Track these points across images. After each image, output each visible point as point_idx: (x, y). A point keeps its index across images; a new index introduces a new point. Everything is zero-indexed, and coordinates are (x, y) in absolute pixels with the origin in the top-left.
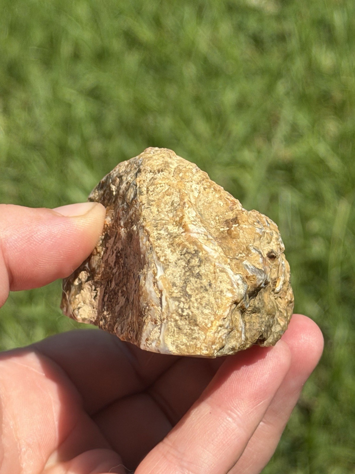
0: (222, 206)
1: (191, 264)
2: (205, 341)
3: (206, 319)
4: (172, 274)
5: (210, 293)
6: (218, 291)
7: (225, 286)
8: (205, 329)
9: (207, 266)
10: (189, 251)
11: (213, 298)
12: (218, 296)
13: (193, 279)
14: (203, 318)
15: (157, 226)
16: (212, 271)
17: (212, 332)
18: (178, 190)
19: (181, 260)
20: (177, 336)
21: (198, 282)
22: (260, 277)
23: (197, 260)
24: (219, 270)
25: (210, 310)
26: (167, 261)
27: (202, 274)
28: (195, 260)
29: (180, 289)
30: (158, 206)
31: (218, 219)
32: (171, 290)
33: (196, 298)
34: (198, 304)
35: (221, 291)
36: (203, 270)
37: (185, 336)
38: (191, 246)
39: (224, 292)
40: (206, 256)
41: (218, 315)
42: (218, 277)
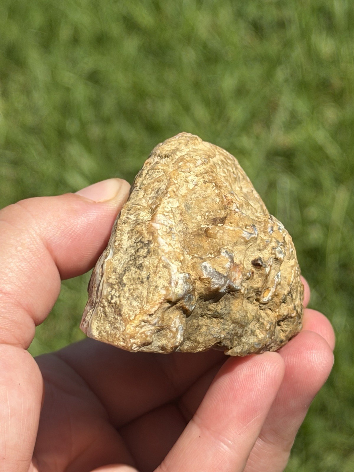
0: (217, 202)
1: (138, 254)
2: (124, 332)
3: (131, 311)
4: (119, 260)
5: (145, 286)
6: (153, 286)
7: (162, 283)
8: (126, 321)
9: (153, 259)
10: (143, 240)
11: (147, 291)
12: (151, 291)
13: (134, 269)
14: (129, 309)
15: (130, 210)
16: (155, 265)
17: (132, 326)
18: (168, 178)
19: (132, 248)
20: (102, 322)
21: (138, 272)
22: (216, 281)
23: (146, 250)
24: (163, 265)
25: (139, 302)
26: (120, 246)
27: (145, 265)
28: (144, 250)
29: (118, 276)
30: (145, 191)
31: (208, 215)
32: (110, 275)
33: (130, 288)
34: (129, 295)
35: (157, 287)
36: (147, 262)
37: (109, 324)
38: (147, 235)
39: (160, 288)
40: (157, 248)
41: (144, 309)
42: (159, 271)
